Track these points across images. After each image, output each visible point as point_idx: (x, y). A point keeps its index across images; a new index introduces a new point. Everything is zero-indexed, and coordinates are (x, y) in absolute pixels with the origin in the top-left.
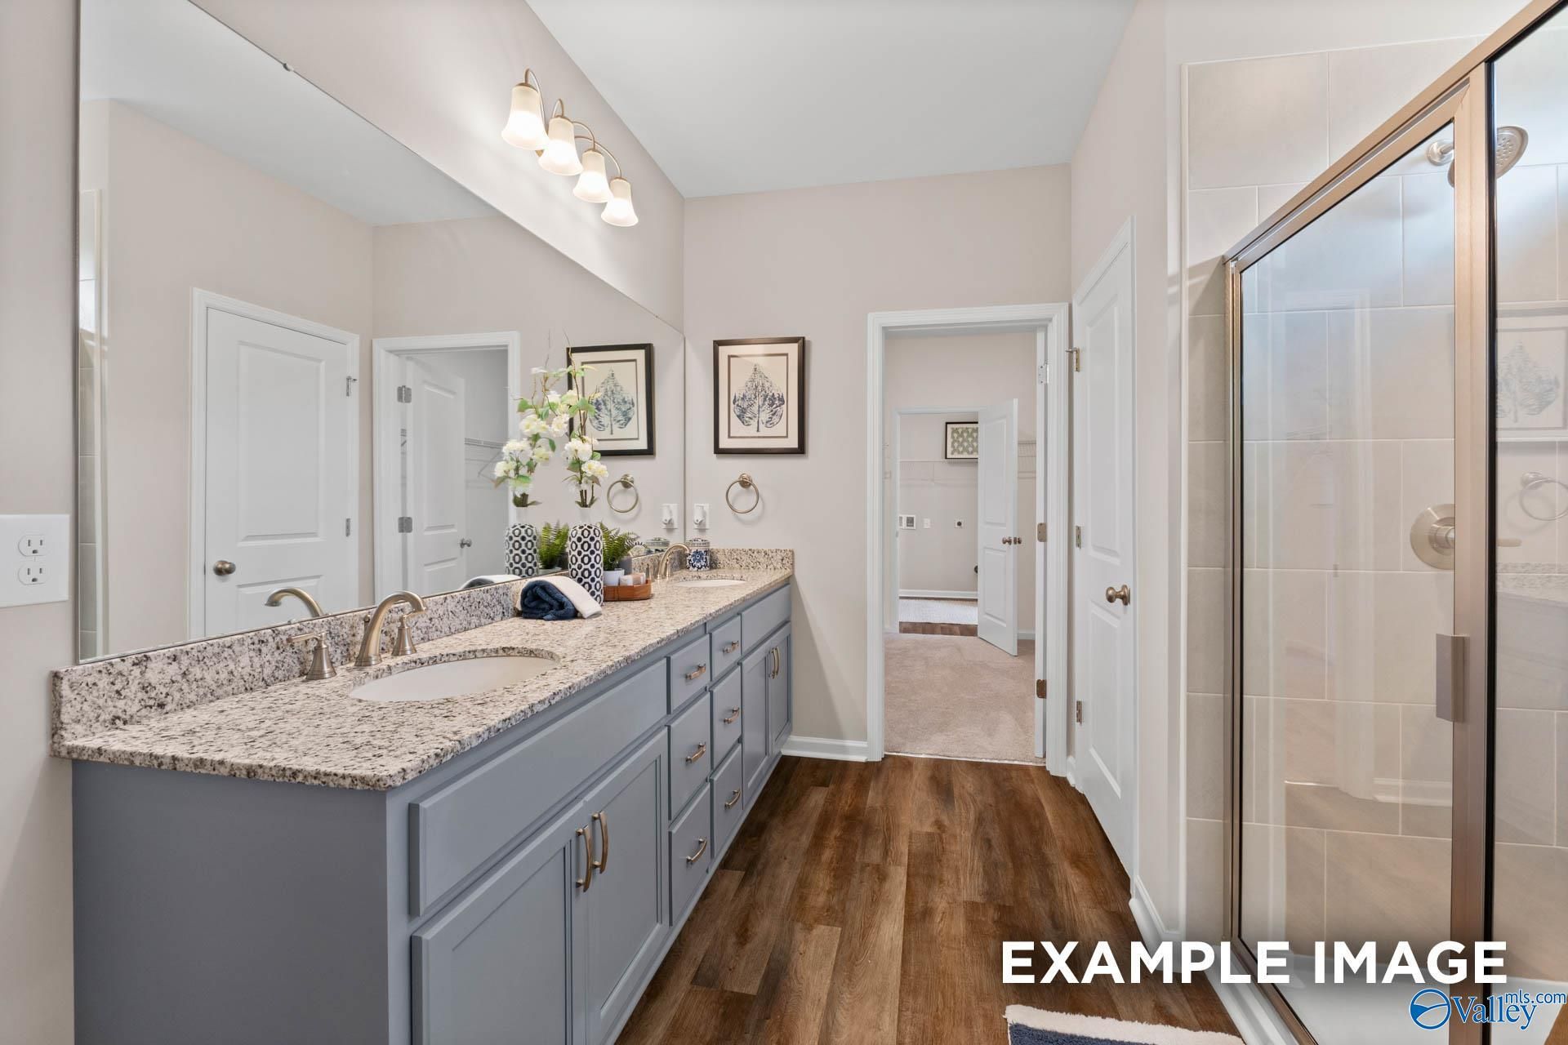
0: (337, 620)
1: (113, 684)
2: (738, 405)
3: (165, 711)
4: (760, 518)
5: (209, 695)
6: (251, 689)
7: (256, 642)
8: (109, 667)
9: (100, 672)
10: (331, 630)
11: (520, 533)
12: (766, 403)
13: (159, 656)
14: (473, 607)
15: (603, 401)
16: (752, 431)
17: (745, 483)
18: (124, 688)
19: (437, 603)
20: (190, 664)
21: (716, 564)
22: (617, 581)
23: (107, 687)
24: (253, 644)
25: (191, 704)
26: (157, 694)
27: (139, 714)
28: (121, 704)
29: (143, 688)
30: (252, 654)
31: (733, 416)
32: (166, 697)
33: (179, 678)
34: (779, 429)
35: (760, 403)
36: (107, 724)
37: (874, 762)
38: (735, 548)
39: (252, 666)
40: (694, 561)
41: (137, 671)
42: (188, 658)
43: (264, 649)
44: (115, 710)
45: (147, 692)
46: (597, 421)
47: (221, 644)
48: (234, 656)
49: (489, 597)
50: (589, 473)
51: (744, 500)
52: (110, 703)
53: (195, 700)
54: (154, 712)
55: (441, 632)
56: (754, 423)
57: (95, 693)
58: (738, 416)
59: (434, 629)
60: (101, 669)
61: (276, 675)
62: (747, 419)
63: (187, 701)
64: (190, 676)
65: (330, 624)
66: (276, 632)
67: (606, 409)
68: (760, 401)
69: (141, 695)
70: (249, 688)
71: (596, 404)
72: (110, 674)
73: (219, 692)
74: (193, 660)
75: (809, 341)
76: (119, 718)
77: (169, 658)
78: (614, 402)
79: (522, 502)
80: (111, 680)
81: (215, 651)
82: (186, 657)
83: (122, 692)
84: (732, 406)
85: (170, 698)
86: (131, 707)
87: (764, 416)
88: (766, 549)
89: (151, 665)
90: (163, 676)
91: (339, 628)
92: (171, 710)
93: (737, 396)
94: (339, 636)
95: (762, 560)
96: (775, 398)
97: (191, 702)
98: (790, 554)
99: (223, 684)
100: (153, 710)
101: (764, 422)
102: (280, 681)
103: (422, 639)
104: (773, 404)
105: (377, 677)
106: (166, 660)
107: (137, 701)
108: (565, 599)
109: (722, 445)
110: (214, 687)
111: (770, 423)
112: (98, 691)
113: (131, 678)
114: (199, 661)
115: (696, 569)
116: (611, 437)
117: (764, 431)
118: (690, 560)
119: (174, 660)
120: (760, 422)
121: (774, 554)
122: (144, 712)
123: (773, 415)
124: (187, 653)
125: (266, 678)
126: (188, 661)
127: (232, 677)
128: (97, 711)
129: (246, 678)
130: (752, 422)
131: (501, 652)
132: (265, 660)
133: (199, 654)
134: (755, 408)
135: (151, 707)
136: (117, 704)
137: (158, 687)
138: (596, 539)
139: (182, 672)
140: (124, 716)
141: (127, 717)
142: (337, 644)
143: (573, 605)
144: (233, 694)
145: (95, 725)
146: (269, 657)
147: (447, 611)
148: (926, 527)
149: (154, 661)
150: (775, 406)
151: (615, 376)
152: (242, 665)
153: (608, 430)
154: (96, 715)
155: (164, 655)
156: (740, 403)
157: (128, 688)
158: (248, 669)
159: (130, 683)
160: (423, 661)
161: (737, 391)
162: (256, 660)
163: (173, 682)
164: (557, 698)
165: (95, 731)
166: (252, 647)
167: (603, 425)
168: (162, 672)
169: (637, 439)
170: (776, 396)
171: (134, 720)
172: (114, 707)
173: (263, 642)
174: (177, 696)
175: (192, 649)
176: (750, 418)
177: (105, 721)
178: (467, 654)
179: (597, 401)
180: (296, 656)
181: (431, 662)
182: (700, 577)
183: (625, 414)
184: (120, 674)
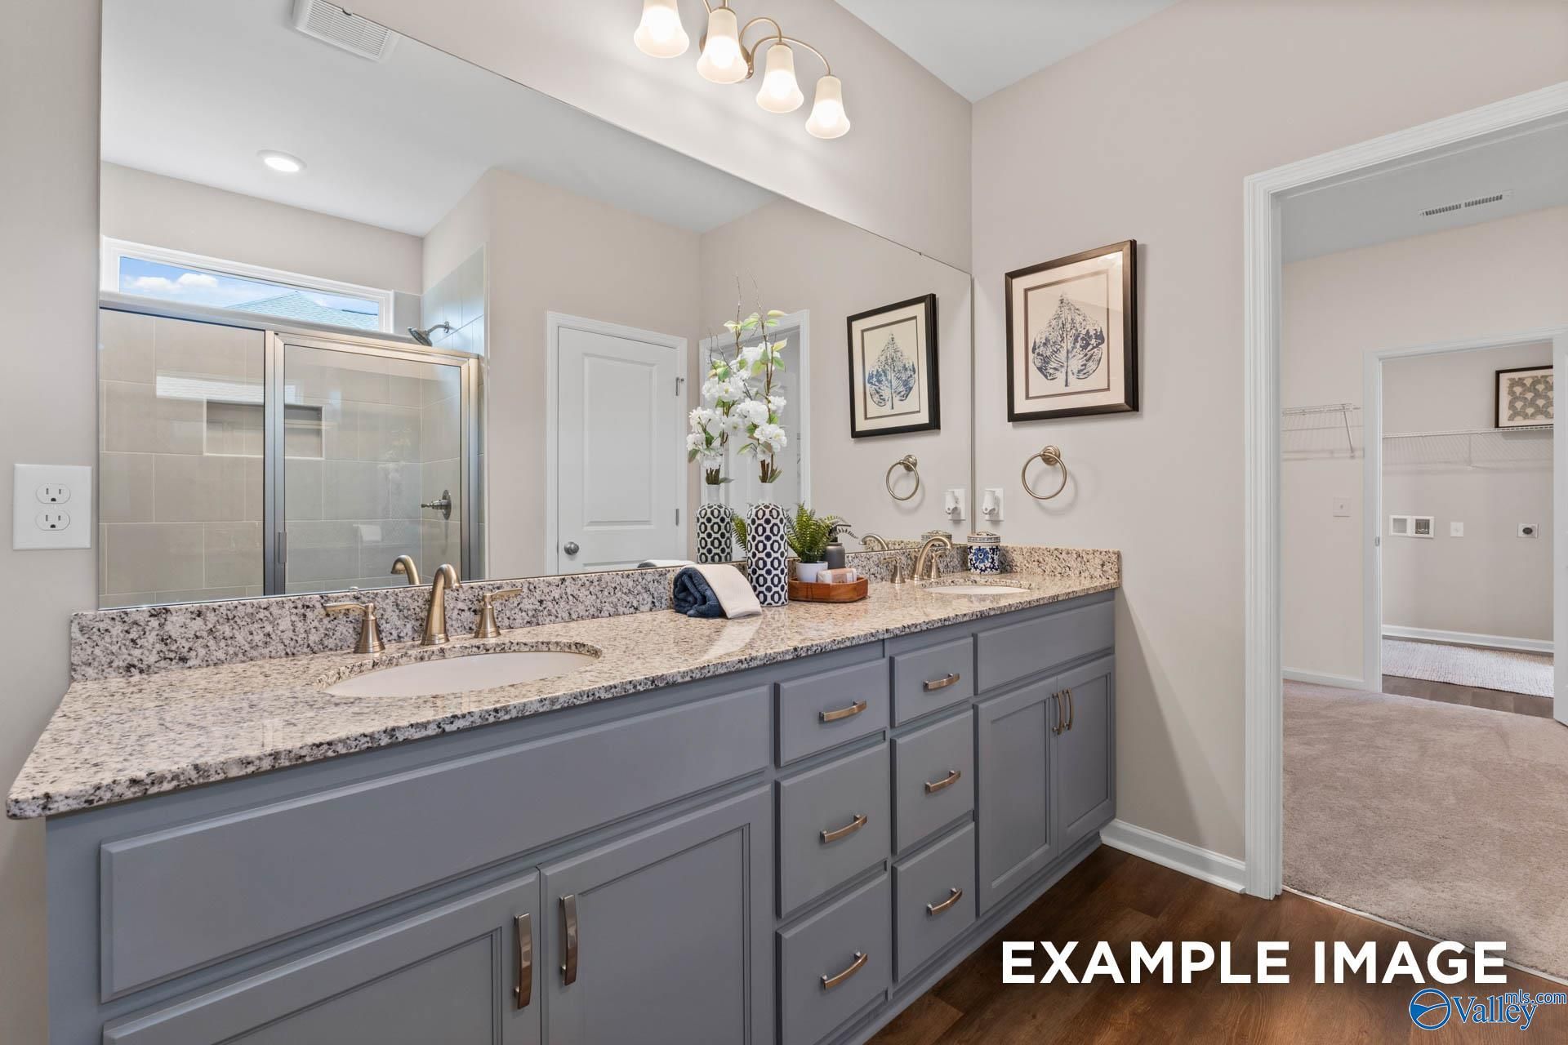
0: (407, 592)
1: (128, 632)
2: (1038, 354)
3: (187, 665)
4: (1072, 505)
5: (241, 655)
6: (293, 654)
7: (300, 606)
8: (123, 616)
9: (113, 619)
10: (399, 602)
11: (706, 514)
12: (1078, 345)
13: (181, 610)
14: (606, 593)
15: (884, 372)
16: (1058, 386)
17: (1050, 459)
18: (140, 637)
19: (550, 584)
20: (218, 621)
21: (1011, 567)
22: (815, 576)
23: (122, 635)
24: (296, 608)
25: (219, 662)
26: (178, 648)
27: (157, 665)
28: (137, 652)
29: (162, 640)
30: (294, 618)
31: (1033, 369)
32: (188, 652)
33: (205, 634)
34: (1097, 380)
35: (1069, 348)
36: (121, 671)
37: (1257, 898)
38: (1037, 546)
39: (294, 631)
40: (976, 560)
41: (154, 623)
42: (215, 616)
43: (309, 614)
44: (129, 658)
45: (166, 644)
46: (877, 396)
47: (256, 605)
48: (271, 618)
49: (631, 584)
50: (762, 440)
51: (1049, 481)
52: (124, 650)
53: (223, 658)
54: (174, 665)
55: (557, 617)
56: (1061, 376)
57: (107, 639)
58: (1040, 369)
59: (545, 612)
60: (114, 617)
61: (326, 643)
62: (1051, 371)
63: (214, 658)
64: (218, 634)
65: (397, 595)
66: (325, 598)
67: (887, 380)
68: (1068, 344)
69: (159, 646)
70: (290, 653)
71: (876, 375)
72: (124, 622)
73: (254, 653)
74: (222, 617)
75: (1144, 246)
76: (134, 666)
77: (192, 613)
78: (894, 371)
79: (713, 478)
80: (126, 628)
81: (247, 611)
82: (213, 614)
83: (138, 641)
84: (1031, 356)
85: (193, 654)
86: (148, 657)
87: (1075, 364)
88: (1079, 549)
89: (172, 618)
90: (186, 630)
91: (410, 601)
92: (194, 666)
93: (1037, 341)
94: (409, 610)
95: (1072, 564)
96: (1090, 337)
97: (219, 660)
98: (1114, 557)
99: (257, 646)
100: (173, 663)
101: (1075, 371)
102: (331, 650)
103: (528, 622)
104: (1088, 344)
105: (422, 659)
106: (189, 615)
107: (155, 651)
108: (708, 593)
109: (1018, 410)
110: (247, 647)
111: (1083, 373)
112: (111, 637)
113: (148, 628)
114: (228, 619)
115: (978, 571)
116: (893, 412)
117: (1076, 384)
118: (971, 560)
119: (199, 616)
120: (1070, 373)
121: (1091, 556)
122: (163, 664)
123: (1088, 360)
124: (214, 610)
125: (311, 645)
126: (216, 619)
127: (268, 640)
128: (110, 657)
129: (287, 642)
130: (1058, 374)
131: (573, 647)
132: (311, 626)
133: (229, 612)
134: (1062, 355)
135: (171, 660)
136: (132, 652)
137: (179, 640)
138: (773, 521)
139: (208, 628)
140: (140, 666)
141: (144, 667)
142: (407, 618)
143: (718, 601)
144: (270, 657)
145: (106, 670)
146: (316, 623)
147: (566, 593)
148: (1454, 534)
149: (174, 614)
150: (1091, 347)
151: (895, 340)
152: (281, 628)
153: (889, 404)
154: (108, 660)
155: (187, 609)
156: (1041, 350)
157: (144, 638)
158: (290, 634)
159: (147, 634)
160: (488, 647)
161: (1036, 336)
162: (299, 624)
163: (197, 637)
164: (460, 724)
165: (107, 675)
166: (294, 611)
167: (884, 400)
168: (184, 626)
169: (919, 412)
170: (1092, 333)
171: (151, 670)
172: (129, 655)
173: (308, 607)
174: (202, 652)
175: (220, 606)
176: (1055, 369)
177: (119, 667)
178: (540, 645)
179: (877, 371)
180: (351, 625)
181: (498, 649)
182: (976, 582)
183: (906, 383)
184: (136, 623)
